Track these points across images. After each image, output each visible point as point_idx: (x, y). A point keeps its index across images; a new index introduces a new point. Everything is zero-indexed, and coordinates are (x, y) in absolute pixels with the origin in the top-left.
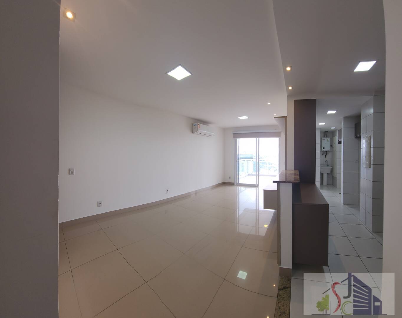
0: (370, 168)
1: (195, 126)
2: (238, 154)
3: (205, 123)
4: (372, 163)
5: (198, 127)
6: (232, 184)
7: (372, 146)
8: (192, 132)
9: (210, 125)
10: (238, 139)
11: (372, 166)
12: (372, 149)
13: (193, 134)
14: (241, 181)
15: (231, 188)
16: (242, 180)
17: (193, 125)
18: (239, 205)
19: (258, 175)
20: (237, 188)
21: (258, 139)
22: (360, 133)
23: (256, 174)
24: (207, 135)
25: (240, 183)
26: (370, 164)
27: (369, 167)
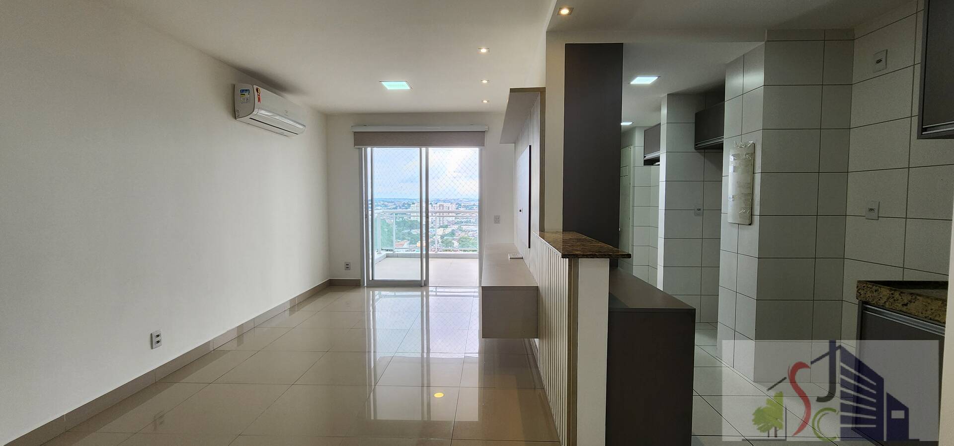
0: (750, 224)
1: (246, 94)
2: (370, 198)
3: (275, 85)
4: (757, 211)
5: (257, 99)
6: (356, 284)
7: (758, 169)
8: (235, 114)
9: (290, 98)
10: (369, 149)
11: (757, 219)
12: (758, 177)
13: (236, 124)
14: (380, 274)
15: (352, 296)
16: (383, 270)
17: (238, 92)
18: (375, 340)
19: (425, 257)
20: (368, 294)
21: (424, 150)
22: (721, 133)
23: (420, 252)
24: (282, 131)
25: (376, 278)
26: (752, 215)
27: (748, 222)
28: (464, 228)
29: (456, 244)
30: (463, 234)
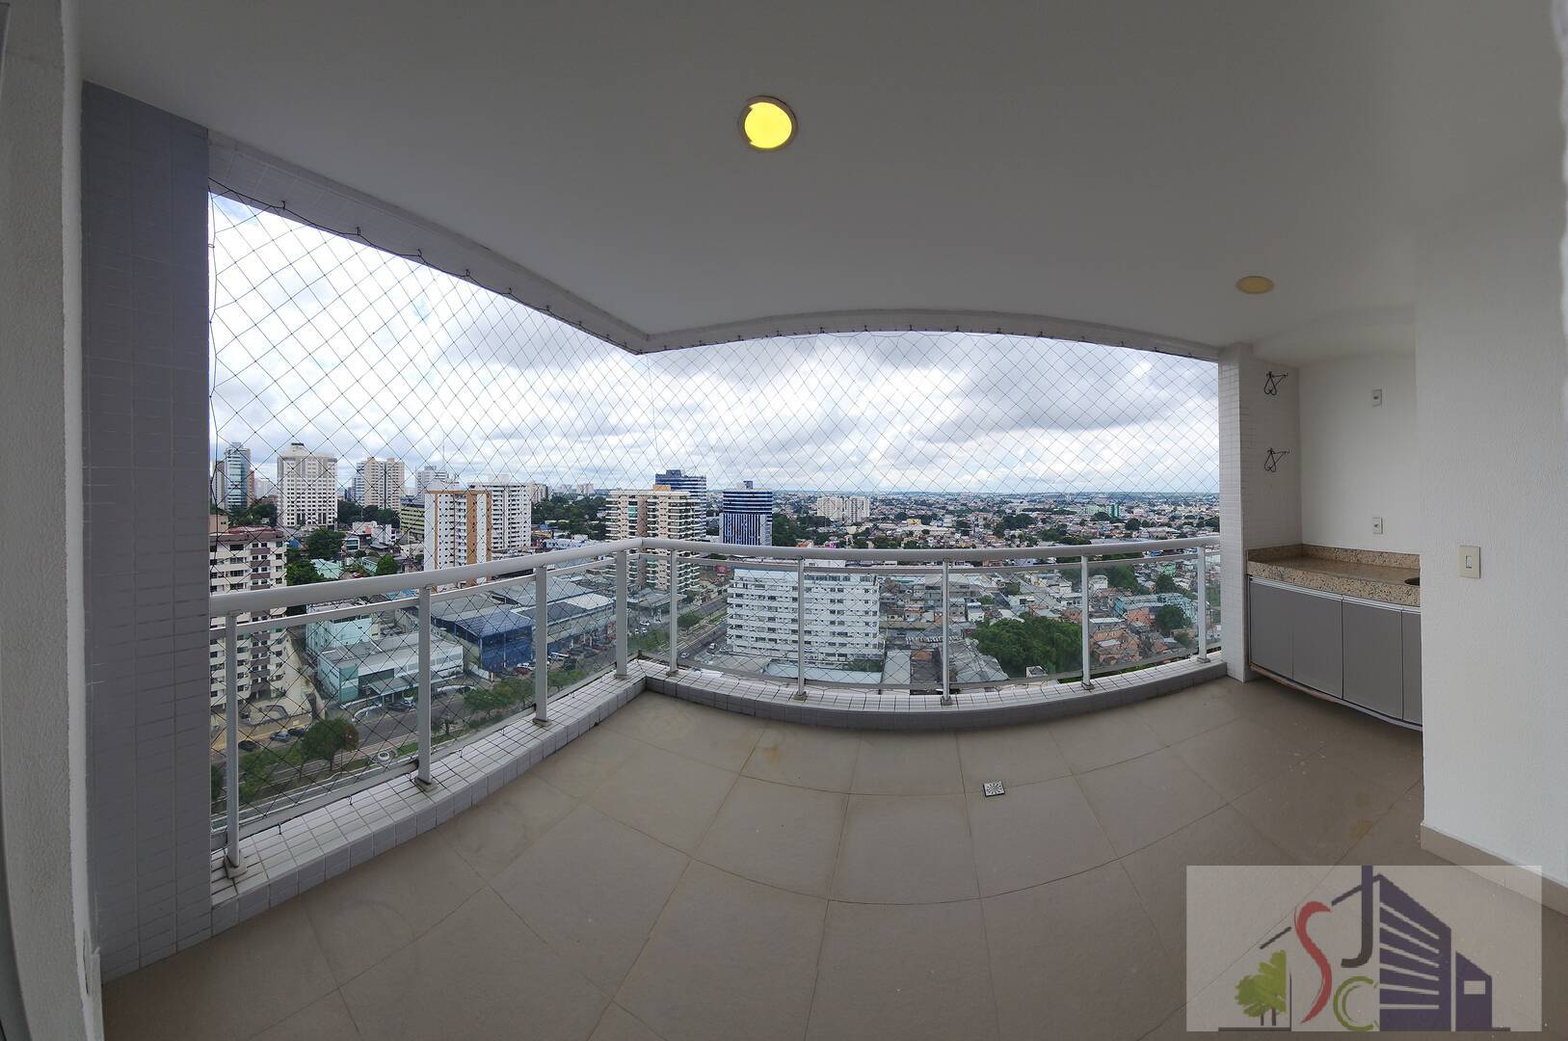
28: (881, 526)
29: (870, 544)
30: (880, 533)
